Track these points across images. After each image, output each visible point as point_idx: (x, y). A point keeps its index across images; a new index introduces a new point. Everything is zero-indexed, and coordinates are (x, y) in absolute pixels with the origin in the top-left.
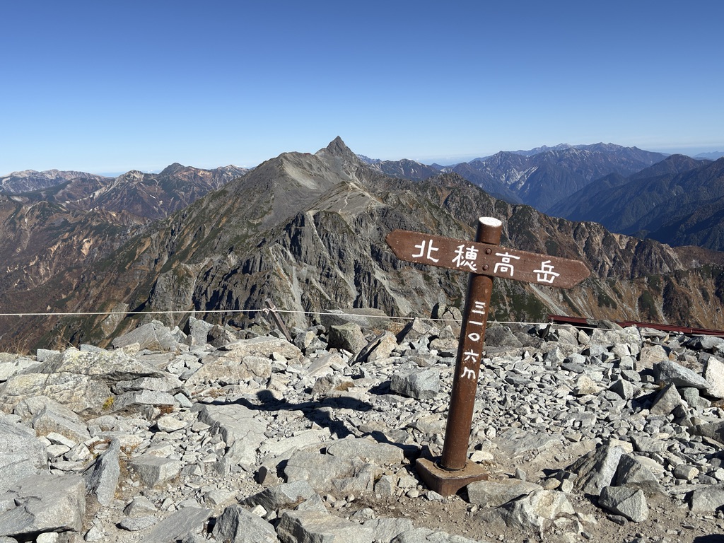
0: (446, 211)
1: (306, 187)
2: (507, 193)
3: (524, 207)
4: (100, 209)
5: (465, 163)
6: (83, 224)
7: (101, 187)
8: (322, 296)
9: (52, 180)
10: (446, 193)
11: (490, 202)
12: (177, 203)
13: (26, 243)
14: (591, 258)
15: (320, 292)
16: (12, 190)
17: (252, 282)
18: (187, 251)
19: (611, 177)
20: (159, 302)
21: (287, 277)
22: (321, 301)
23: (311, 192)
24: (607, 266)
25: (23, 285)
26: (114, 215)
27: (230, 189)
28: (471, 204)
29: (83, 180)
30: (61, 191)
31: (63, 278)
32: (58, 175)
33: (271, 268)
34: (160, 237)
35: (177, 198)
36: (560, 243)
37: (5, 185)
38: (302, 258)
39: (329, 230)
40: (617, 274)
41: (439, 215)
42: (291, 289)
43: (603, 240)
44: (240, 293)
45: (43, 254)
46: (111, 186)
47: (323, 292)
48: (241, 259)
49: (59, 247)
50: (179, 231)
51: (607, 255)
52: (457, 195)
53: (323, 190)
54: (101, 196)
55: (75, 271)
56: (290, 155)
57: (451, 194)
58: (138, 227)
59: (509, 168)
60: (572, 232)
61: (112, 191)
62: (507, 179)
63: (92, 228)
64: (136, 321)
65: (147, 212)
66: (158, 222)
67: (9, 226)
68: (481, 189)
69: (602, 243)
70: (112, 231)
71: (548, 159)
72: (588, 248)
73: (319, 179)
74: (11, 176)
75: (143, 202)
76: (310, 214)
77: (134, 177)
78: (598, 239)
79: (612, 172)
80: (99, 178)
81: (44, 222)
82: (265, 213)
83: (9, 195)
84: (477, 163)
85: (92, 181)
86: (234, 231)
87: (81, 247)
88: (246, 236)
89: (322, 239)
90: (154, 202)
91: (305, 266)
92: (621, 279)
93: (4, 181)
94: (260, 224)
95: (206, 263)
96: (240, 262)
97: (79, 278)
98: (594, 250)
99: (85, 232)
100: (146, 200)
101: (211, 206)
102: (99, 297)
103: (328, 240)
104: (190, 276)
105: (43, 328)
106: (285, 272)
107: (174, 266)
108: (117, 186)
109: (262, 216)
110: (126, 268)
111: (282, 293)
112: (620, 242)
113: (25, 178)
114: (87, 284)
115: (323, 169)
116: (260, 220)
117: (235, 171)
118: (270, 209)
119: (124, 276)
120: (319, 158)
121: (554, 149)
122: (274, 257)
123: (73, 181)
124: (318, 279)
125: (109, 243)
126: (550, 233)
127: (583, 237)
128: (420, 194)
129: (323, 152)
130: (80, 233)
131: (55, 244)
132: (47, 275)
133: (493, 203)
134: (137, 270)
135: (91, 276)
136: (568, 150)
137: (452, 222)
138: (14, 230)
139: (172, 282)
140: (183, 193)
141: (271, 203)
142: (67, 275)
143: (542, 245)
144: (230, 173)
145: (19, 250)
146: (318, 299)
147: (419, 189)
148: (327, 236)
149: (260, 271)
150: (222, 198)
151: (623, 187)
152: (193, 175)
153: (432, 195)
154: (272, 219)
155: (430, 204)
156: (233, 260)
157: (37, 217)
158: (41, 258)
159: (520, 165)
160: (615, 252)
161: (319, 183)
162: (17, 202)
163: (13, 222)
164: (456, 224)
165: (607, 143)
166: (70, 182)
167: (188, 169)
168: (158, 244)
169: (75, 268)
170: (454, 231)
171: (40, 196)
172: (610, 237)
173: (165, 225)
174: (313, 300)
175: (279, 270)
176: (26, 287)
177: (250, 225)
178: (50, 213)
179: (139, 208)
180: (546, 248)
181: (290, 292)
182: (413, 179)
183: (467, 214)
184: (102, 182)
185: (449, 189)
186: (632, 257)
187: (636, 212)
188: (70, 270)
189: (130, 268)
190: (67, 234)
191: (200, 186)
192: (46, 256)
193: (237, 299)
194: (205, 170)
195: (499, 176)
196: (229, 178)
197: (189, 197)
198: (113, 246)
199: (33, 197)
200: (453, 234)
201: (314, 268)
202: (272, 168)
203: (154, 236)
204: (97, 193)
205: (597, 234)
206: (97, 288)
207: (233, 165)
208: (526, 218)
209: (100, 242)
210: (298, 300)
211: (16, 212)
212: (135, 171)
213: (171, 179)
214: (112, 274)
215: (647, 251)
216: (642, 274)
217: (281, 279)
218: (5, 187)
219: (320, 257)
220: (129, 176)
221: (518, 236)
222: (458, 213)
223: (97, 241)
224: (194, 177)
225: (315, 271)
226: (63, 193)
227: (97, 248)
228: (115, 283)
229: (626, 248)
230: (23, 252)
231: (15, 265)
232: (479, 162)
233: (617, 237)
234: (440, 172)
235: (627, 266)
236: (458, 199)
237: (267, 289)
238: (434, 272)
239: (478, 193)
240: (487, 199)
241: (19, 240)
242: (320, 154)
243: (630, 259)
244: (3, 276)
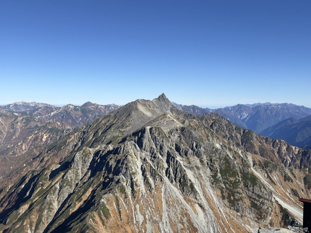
0: (212, 130)
1: (147, 115)
2: (241, 123)
3: (249, 131)
4: (53, 121)
5: (221, 108)
6: (44, 127)
7: (54, 111)
8: (151, 167)
9: (32, 106)
10: (212, 122)
11: (232, 127)
12: (88, 119)
13: (17, 134)
14: (281, 157)
15: (150, 165)
16: (14, 110)
17: (119, 158)
18: (90, 142)
19: (291, 119)
20: (75, 165)
21: (135, 157)
22: (150, 169)
23: (149, 118)
24: (289, 161)
25: (14, 153)
26: (59, 124)
27: (112, 115)
28: (223, 127)
29: (47, 107)
30: (36, 112)
31: (33, 151)
32: (36, 104)
33: (128, 152)
34: (78, 135)
35: (88, 117)
36: (266, 149)
37: (11, 108)
38: (143, 148)
39: (156, 136)
40: (293, 166)
41: (208, 132)
42: (137, 163)
43: (287, 149)
44: (112, 163)
45: (24, 140)
46: (59, 110)
47: (152, 165)
48: (115, 147)
49: (32, 137)
50: (87, 132)
51: (289, 156)
52: (217, 123)
53: (155, 117)
54: (54, 115)
55: (38, 148)
56: (141, 101)
57: (215, 122)
58: (69, 130)
59: (242, 112)
60: (272, 144)
61: (59, 113)
62: (241, 117)
63: (48, 129)
64: (64, 173)
65: (74, 122)
66: (78, 127)
67: (11, 126)
68: (228, 121)
69: (286, 150)
70: (57, 131)
71: (261, 109)
72: (279, 152)
73: (153, 112)
74: (15, 104)
75: (73, 119)
76: (148, 128)
77: (70, 107)
78: (284, 148)
79: (291, 116)
80: (54, 107)
81: (27, 125)
82: (127, 126)
83: (13, 112)
84: (227, 109)
85: (51, 108)
86: (113, 134)
87: (42, 138)
88: (118, 137)
89: (153, 140)
90: (77, 119)
91: (144, 152)
92: (295, 168)
93: (11, 106)
94: (124, 131)
95: (98, 148)
96: (114, 149)
97: (40, 152)
98: (282, 153)
99: (45, 131)
100: (74, 118)
101: (103, 122)
102: (48, 161)
103: (156, 140)
104: (91, 154)
105: (21, 174)
106: (135, 154)
107: (84, 149)
108: (62, 111)
109: (126, 128)
110: (62, 148)
111: (132, 164)
112: (295, 150)
113: (20, 105)
114: (43, 155)
115: (155, 108)
116: (125, 129)
117: (115, 106)
118: (130, 124)
119: (61, 152)
120: (154, 102)
121: (264, 104)
122: (130, 147)
123: (42, 107)
124: (150, 159)
125: (55, 136)
126: (261, 144)
127: (277, 146)
128: (200, 121)
129: (156, 100)
130: (43, 131)
131: (31, 135)
132: (25, 149)
133: (234, 128)
134: (67, 149)
135: (46, 151)
136: (271, 105)
137: (214, 135)
138: (13, 128)
139: (82, 156)
140: (91, 115)
141: (130, 122)
142: (35, 150)
143: (257, 149)
144: (113, 107)
145: (14, 137)
146: (149, 168)
147: (200, 119)
148: (155, 139)
149: (123, 153)
150: (108, 119)
151: (296, 124)
152: (96, 108)
153: (205, 122)
154: (129, 130)
155: (204, 126)
156: (111, 147)
157: (24, 123)
158: (23, 142)
159: (247, 111)
160: (293, 155)
161: (153, 114)
162: (16, 115)
163: (13, 125)
164: (216, 136)
165: (289, 103)
166: (40, 108)
167: (94, 105)
168: (77, 138)
169: (38, 147)
170: (215, 140)
171: (27, 113)
172: (290, 147)
173: (81, 129)
174: (147, 168)
175: (132, 153)
176: (15, 154)
177: (120, 131)
178: (30, 121)
179: (70, 121)
180: (259, 151)
181: (136, 164)
182: (197, 114)
183: (222, 132)
184: (55, 108)
185: (213, 120)
186: (301, 158)
187: (303, 136)
188: (36, 148)
189: (63, 148)
190: (37, 131)
191: (98, 113)
192: (26, 141)
193: (111, 165)
194: (101, 105)
195: (237, 116)
196: (112, 109)
197: (93, 117)
198: (57, 138)
199: (23, 114)
200: (214, 141)
201: (148, 153)
202: (132, 106)
203: (76, 134)
204: (52, 114)
205: (284, 145)
206: (48, 157)
207: (115, 104)
208: (250, 136)
209: (51, 136)
210: (140, 168)
211: (15, 120)
212: (70, 105)
213: (86, 109)
214: (55, 151)
215: (308, 155)
216: (305, 166)
217: (132, 157)
218: (11, 109)
219: (151, 149)
220: (67, 106)
221: (245, 144)
222: (217, 131)
223: (50, 135)
224: (97, 108)
225: (149, 155)
226: (37, 113)
227: (49, 139)
228: (56, 155)
229: (298, 153)
230: (16, 139)
231: (12, 144)
232: (228, 108)
233: (294, 148)
234: (209, 112)
235: (298, 162)
236: (217, 125)
237: (125, 162)
238: (205, 159)
239: (227, 123)
240: (231, 126)
241: (15, 133)
242: (154, 101)
243: (299, 159)
244: (6, 149)
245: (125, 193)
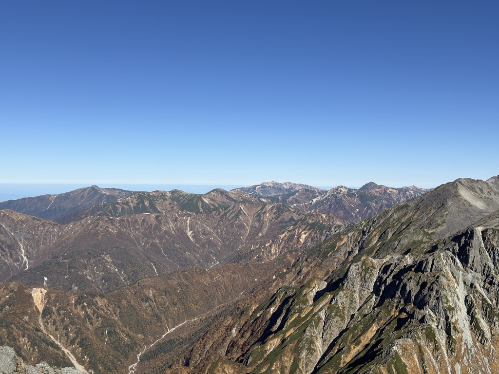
1: (477, 207)
4: (315, 212)
6: (303, 221)
7: (318, 196)
8: (484, 300)
9: (287, 189)
12: (369, 211)
13: (265, 230)
15: (483, 296)
16: (261, 194)
17: (423, 279)
18: (373, 248)
20: (350, 284)
21: (454, 280)
22: (483, 304)
23: (480, 212)
25: (260, 259)
26: (324, 216)
27: (412, 204)
29: (307, 190)
30: (292, 197)
31: (286, 258)
32: (291, 186)
33: (441, 270)
34: (354, 236)
35: (369, 208)
37: (257, 190)
38: (469, 265)
39: (495, 245)
42: (457, 290)
44: (412, 287)
45: (275, 239)
46: (325, 195)
47: (485, 296)
48: (416, 259)
49: (286, 235)
50: (369, 232)
53: (491, 211)
54: (317, 203)
55: (294, 253)
56: (465, 181)
58: (339, 227)
61: (325, 200)
63: (308, 224)
64: (332, 296)
65: (347, 216)
66: (354, 224)
67: (256, 218)
70: (322, 228)
73: (488, 202)
74: (262, 184)
75: (345, 209)
76: (479, 230)
77: (341, 190)
80: (317, 189)
81: (278, 217)
82: (439, 225)
83: (259, 197)
85: (313, 191)
86: (412, 237)
87: (300, 237)
88: (421, 242)
89: (488, 251)
90: (352, 209)
91: (471, 272)
93: (257, 187)
94: (433, 233)
95: (387, 259)
96: (415, 262)
97: (296, 258)
99: (304, 227)
100: (347, 208)
101: (395, 216)
102: (307, 274)
103: (494, 253)
104: (375, 268)
105: (269, 291)
106: (453, 275)
107: (362, 259)
108: (328, 196)
109: (436, 228)
110: (329, 255)
111: (449, 292)
113: (270, 187)
114: (301, 264)
115: (492, 193)
116: (434, 230)
117: (416, 190)
118: (444, 222)
119: (326, 261)
120: (490, 184)
122: (445, 261)
123: (300, 191)
124: (482, 284)
125: (318, 236)
129: (493, 180)
130: (300, 227)
131: (283, 233)
132: (276, 254)
134: (336, 258)
135: (304, 258)
138: (259, 221)
139: (360, 270)
140: (374, 204)
141: (444, 218)
142: (288, 255)
144: (412, 192)
145: (260, 235)
146: (480, 302)
148: (492, 249)
149: (431, 271)
150: (405, 211)
152: (383, 192)
154: (444, 230)
156: (409, 260)
157: (274, 214)
158: (273, 241)
161: (488, 205)
162: (263, 202)
163: (259, 215)
166: (298, 191)
167: (380, 187)
168: (352, 241)
169: (294, 251)
171: (278, 199)
173: (359, 227)
174: (476, 302)
175: (447, 273)
176: (261, 260)
177: (425, 234)
178: (283, 212)
179: (341, 212)
181: (455, 292)
184: (318, 192)
188: (291, 252)
189: (331, 256)
190: (292, 227)
191: (387, 200)
192: (277, 241)
193: (410, 291)
194: (393, 188)
196: (411, 195)
197: (378, 207)
198: (321, 239)
199: (274, 199)
201: (479, 275)
202: (448, 190)
203: (350, 234)
204: (315, 200)
206: (307, 267)
207: (415, 185)
209: (313, 235)
210: (462, 300)
211: (262, 209)
212: (342, 187)
213: (366, 194)
214: (318, 259)
217: (448, 280)
218: (257, 192)
219: (485, 267)
220: (337, 189)
223: (310, 234)
224: (384, 193)
225: (479, 278)
226: (293, 199)
227: (310, 239)
228: (319, 265)
230: (262, 236)
231: (257, 243)
237: (436, 287)
241: (261, 228)
242: (491, 181)
244: (249, 251)
245: (435, 340)
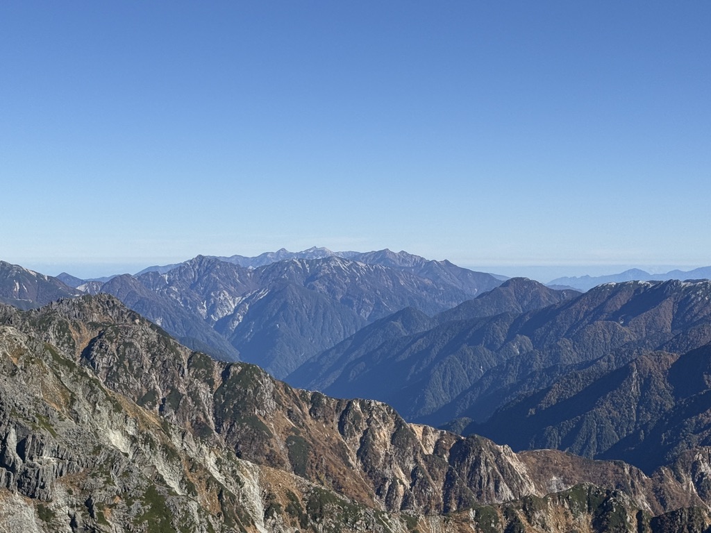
0: (88, 371)
2: (212, 339)
3: (246, 368)
5: (128, 276)
10: (88, 335)
11: (177, 356)
14: (372, 470)
19: (405, 315)
24: (401, 488)
28: (139, 358)
36: (313, 441)
40: (419, 504)
41: (75, 381)
43: (393, 437)
51: (400, 464)
52: (111, 339)
57: (100, 336)
59: (215, 288)
60: (336, 419)
62: (212, 310)
68: (159, 329)
69: (392, 442)
71: (290, 275)
72: (365, 451)
78: (384, 434)
79: (407, 304)
84: (151, 276)
92: (427, 512)
98: (377, 456)
112: (424, 440)
121: (301, 256)
126: (295, 421)
127: (357, 429)
128: (33, 335)
133: (185, 358)
136: (328, 260)
137: (101, 394)
143: (279, 445)
147: (33, 324)
151: (426, 333)
153: (59, 338)
155: (56, 357)
159: (235, 285)
160: (416, 460)
164: (108, 399)
165: (397, 251)
170: (105, 414)
172: (406, 429)
180: (287, 451)
182: (17, 302)
183: (132, 379)
185: (94, 325)
186: (446, 470)
187: (451, 383)
195: (195, 305)
200: (102, 419)
205: (381, 423)
208: (250, 390)
215: (472, 458)
216: (464, 504)
221: (232, 425)
222: (111, 377)
229: (435, 451)
232: (156, 274)
233: (418, 430)
234: (75, 291)
235: (436, 488)
236: (113, 347)
238: (61, 501)
239: (154, 337)
240: (173, 349)
243: (441, 473)
